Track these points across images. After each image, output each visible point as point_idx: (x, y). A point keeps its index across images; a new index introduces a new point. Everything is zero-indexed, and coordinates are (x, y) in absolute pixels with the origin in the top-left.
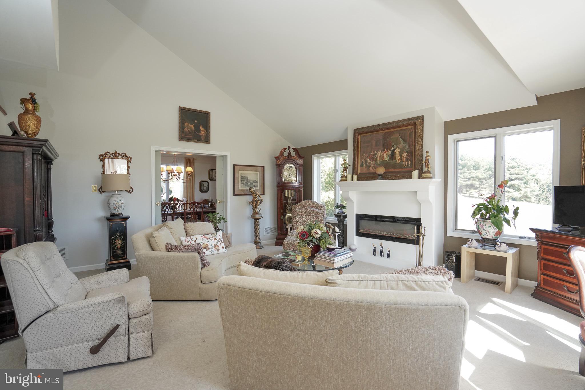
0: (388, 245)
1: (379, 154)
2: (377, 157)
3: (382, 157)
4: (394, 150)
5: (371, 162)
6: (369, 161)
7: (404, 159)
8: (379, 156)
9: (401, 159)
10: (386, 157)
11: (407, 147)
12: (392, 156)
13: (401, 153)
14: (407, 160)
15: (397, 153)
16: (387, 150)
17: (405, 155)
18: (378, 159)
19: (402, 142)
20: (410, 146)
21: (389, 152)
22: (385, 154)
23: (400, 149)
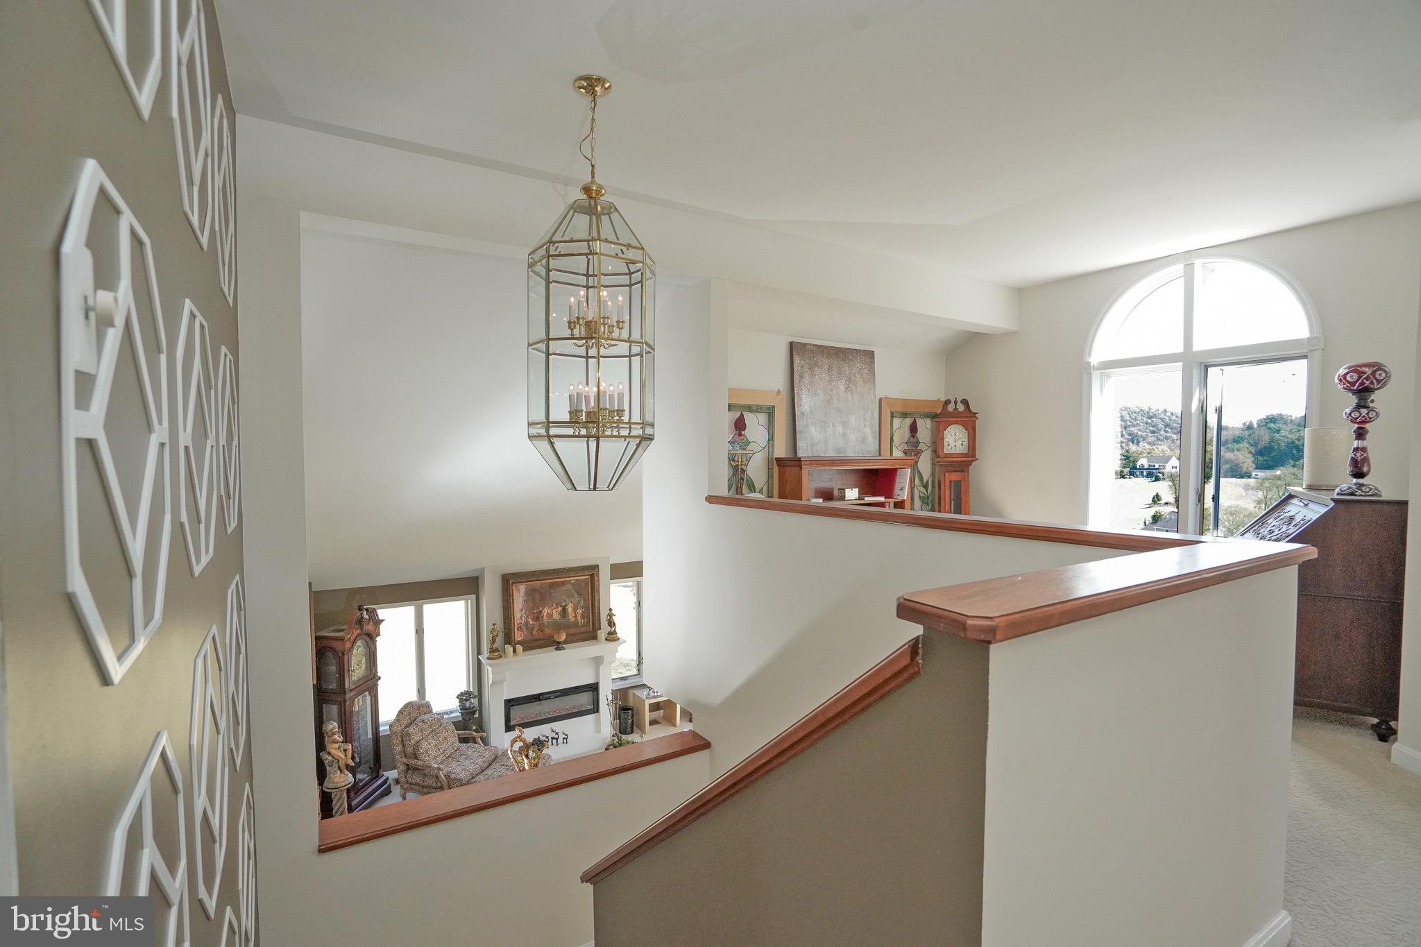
0: (559, 726)
1: (546, 611)
2: (543, 616)
3: (550, 616)
4: (566, 605)
5: (534, 623)
6: (531, 622)
7: (579, 617)
8: (545, 614)
9: (576, 616)
10: (556, 616)
11: (582, 602)
12: (564, 612)
13: (575, 609)
14: (583, 617)
15: (570, 609)
16: (557, 605)
17: (580, 611)
18: (545, 618)
19: (576, 596)
20: (585, 600)
21: (560, 608)
22: (554, 611)
23: (574, 604)
